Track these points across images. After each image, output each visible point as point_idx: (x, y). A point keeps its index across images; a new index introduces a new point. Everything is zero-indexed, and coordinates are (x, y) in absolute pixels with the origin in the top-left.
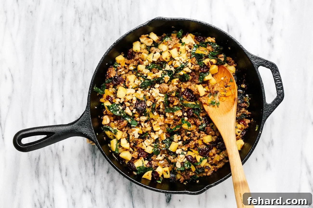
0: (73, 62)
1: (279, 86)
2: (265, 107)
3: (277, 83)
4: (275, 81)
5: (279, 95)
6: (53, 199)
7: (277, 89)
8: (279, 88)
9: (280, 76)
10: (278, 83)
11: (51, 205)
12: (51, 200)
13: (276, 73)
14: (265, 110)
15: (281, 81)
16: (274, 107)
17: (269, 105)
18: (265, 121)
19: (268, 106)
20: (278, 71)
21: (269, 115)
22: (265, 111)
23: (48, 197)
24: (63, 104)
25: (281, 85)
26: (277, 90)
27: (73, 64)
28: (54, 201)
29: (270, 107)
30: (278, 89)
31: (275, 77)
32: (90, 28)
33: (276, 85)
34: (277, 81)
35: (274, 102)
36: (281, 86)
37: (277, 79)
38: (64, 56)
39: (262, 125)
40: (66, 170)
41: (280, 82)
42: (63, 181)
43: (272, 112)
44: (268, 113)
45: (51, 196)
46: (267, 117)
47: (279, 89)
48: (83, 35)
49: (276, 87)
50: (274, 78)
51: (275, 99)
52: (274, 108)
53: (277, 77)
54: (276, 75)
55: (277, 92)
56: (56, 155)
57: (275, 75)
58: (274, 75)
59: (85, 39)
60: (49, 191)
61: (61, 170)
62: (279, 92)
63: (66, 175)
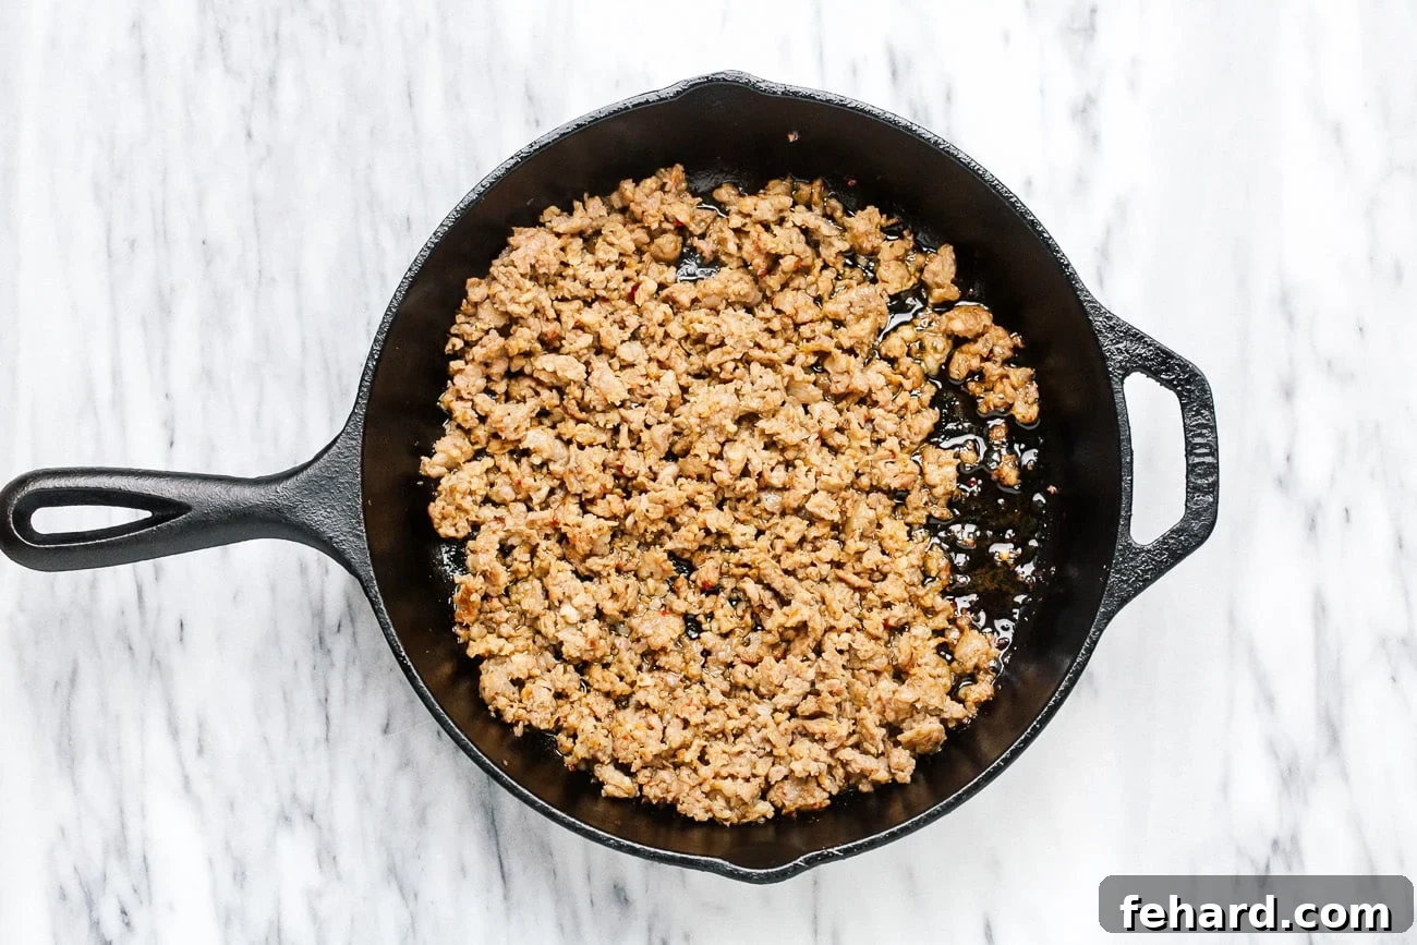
0: (204, 243)
1: (1203, 477)
2: (1121, 555)
3: (1197, 460)
4: (1190, 450)
5: (1192, 513)
6: (145, 858)
7: (1188, 487)
8: (1201, 485)
9: (1213, 429)
10: (1202, 459)
11: (135, 891)
12: (136, 862)
13: (1198, 413)
14: (1121, 570)
15: (1214, 452)
16: (1161, 561)
17: (1142, 550)
18: (1109, 617)
19: (1137, 554)
20: (1211, 408)
21: (1134, 595)
22: (1118, 572)
23: (122, 852)
24: (173, 430)
25: (1211, 474)
26: (1187, 492)
27: (208, 250)
28: (147, 870)
29: (1143, 562)
30: (1194, 488)
31: (1191, 431)
32: (272, 81)
33: (1191, 469)
34: (1198, 451)
35: (1164, 540)
36: (1211, 480)
37: (1198, 440)
38: (164, 213)
39: (1094, 632)
40: (200, 726)
41: (1209, 459)
42: (186, 780)
43: (1147, 583)
44: (1129, 585)
45: (135, 847)
46: (1124, 601)
47: (1199, 490)
48: (243, 111)
49: (1187, 477)
50: (1186, 438)
51: (1172, 531)
52: (1159, 570)
53: (1201, 435)
54: (1200, 426)
55: (1187, 501)
56: (151, 665)
57: (1194, 423)
58: (1188, 421)
59: (255, 133)
60: (123, 826)
61: (175, 732)
62: (1195, 504)
63: (200, 751)
